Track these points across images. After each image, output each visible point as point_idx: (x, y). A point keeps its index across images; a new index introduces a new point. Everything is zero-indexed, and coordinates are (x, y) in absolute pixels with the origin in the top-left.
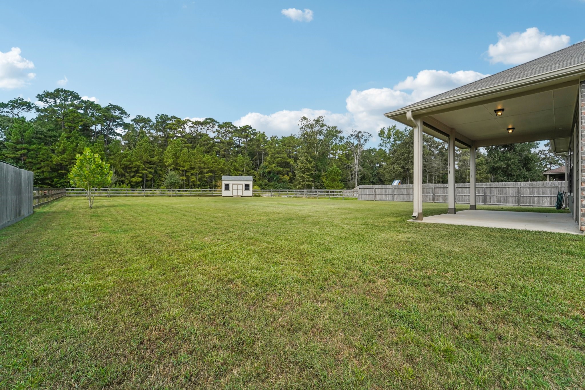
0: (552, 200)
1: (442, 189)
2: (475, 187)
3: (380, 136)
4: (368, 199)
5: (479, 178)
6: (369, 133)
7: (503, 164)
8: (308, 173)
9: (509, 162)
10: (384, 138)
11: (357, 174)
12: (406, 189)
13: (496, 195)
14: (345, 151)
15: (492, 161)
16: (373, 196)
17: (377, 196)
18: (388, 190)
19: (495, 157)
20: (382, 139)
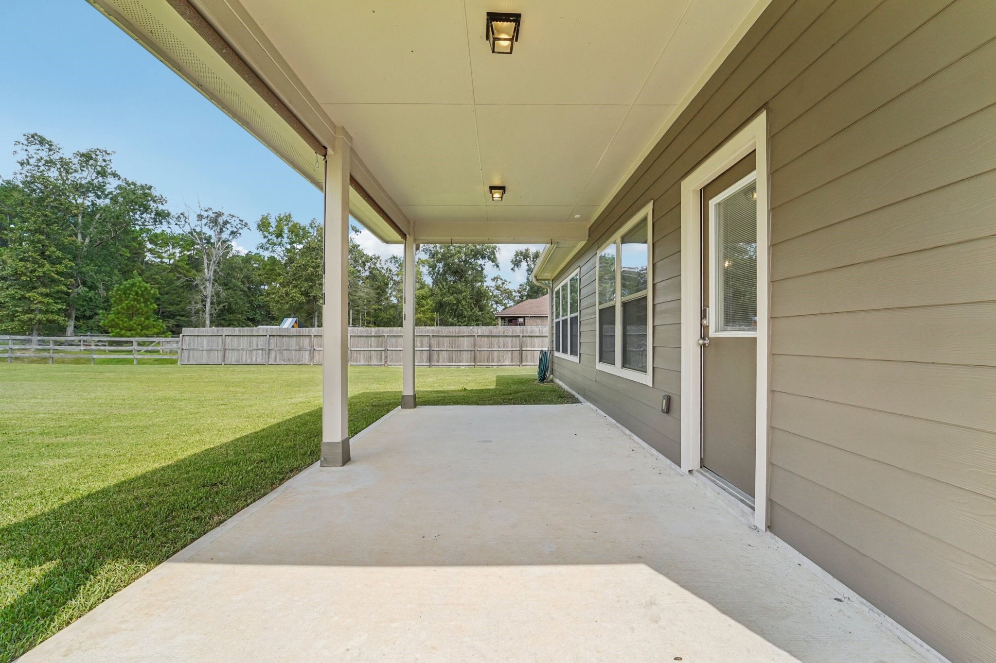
0: (514, 355)
1: (364, 339)
2: (414, 336)
3: (261, 230)
4: (205, 361)
5: (422, 319)
6: (241, 221)
7: (450, 299)
8: (44, 290)
9: (460, 297)
10: (271, 234)
11: (209, 301)
12: (294, 339)
13: (446, 349)
14: (189, 251)
15: (439, 292)
16: (221, 354)
17: (229, 354)
18: (255, 339)
19: (443, 287)
20: (265, 237)
